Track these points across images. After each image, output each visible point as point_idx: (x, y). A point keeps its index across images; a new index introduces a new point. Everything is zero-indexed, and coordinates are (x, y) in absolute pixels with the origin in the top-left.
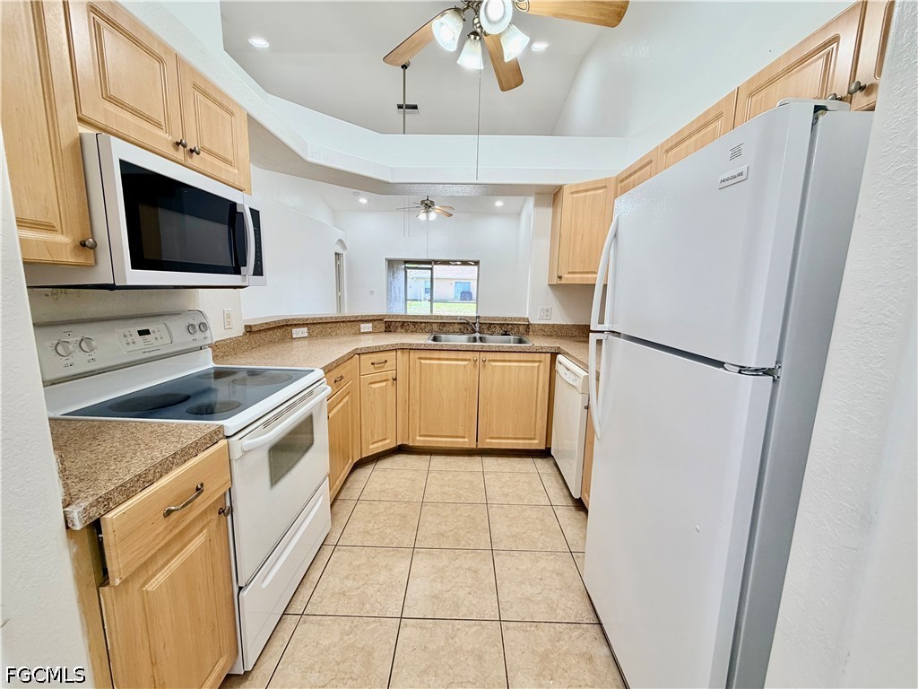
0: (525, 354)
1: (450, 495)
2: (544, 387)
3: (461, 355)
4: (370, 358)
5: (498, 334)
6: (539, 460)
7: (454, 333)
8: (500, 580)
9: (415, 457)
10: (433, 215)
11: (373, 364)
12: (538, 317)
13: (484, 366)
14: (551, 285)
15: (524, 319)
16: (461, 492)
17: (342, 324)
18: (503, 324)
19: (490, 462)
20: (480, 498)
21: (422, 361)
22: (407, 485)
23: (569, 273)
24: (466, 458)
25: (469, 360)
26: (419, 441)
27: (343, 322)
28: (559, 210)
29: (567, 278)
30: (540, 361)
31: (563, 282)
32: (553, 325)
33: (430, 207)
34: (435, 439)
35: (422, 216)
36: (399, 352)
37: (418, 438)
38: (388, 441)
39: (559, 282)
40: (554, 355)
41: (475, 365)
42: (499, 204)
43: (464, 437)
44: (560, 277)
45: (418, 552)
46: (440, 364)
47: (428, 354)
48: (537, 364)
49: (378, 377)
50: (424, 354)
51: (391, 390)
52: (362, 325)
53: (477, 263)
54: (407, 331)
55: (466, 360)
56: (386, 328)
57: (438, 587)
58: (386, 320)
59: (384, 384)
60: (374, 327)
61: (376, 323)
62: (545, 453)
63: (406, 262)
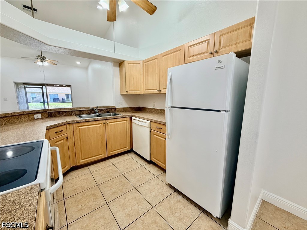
0: (121, 119)
1: (107, 177)
2: (128, 129)
3: (98, 122)
4: (54, 130)
5: (105, 113)
6: (129, 154)
8: (144, 196)
9: (80, 170)
10: (46, 64)
11: (56, 133)
12: (118, 105)
13: (107, 125)
14: (122, 95)
15: (114, 107)
16: (110, 174)
18: (106, 109)
19: (113, 160)
20: (119, 174)
21: (80, 127)
22: (85, 182)
23: (130, 90)
24: (103, 162)
25: (101, 124)
27: (23, 115)
28: (124, 69)
29: (130, 92)
32: (123, 108)
33: (43, 59)
34: (89, 159)
36: (68, 126)
37: (81, 161)
40: (131, 118)
41: (104, 125)
42: (78, 63)
43: (102, 154)
44: (127, 92)
45: (110, 204)
47: (83, 124)
48: (125, 121)
49: (59, 138)
50: (80, 124)
51: (65, 143)
52: (35, 115)
56: (49, 115)
57: (127, 211)
58: (49, 111)
59: (62, 141)
60: (42, 115)
61: (43, 113)
62: (131, 151)
63: (25, 84)
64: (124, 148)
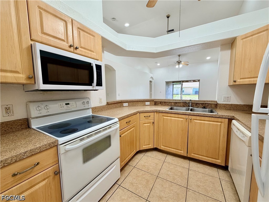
0: (212, 118)
1: (170, 177)
2: (224, 135)
3: (180, 116)
4: (144, 115)
5: (201, 108)
6: (221, 170)
7: (180, 106)
9: (161, 153)
10: (181, 66)
11: (145, 117)
12: (222, 100)
13: (191, 122)
14: (230, 86)
15: (214, 101)
16: (176, 177)
17: (139, 102)
18: (203, 103)
19: (193, 164)
20: (184, 183)
21: (164, 117)
22: (154, 166)
23: (241, 79)
24: (182, 160)
25: (184, 118)
26: (162, 148)
27: (140, 101)
29: (240, 82)
30: (222, 122)
31: (237, 83)
32: (232, 105)
33: (180, 63)
34: (169, 148)
35: (177, 67)
36: (155, 113)
37: (162, 146)
38: (150, 145)
39: (234, 84)
40: (230, 120)
41: (186, 121)
42: (208, 58)
43: (181, 151)
44: (235, 81)
46: (171, 119)
47: (166, 115)
48: (220, 123)
49: (147, 121)
50: (164, 114)
51: (152, 127)
52: (146, 103)
53: (199, 81)
54: (162, 105)
55: (182, 118)
56: (155, 104)
58: (155, 101)
59: (149, 124)
60: (150, 103)
61: (151, 102)
62: (225, 168)
63: (173, 82)
64: (212, 158)
